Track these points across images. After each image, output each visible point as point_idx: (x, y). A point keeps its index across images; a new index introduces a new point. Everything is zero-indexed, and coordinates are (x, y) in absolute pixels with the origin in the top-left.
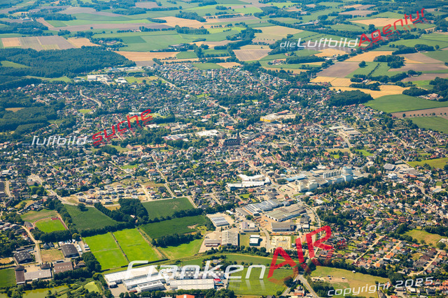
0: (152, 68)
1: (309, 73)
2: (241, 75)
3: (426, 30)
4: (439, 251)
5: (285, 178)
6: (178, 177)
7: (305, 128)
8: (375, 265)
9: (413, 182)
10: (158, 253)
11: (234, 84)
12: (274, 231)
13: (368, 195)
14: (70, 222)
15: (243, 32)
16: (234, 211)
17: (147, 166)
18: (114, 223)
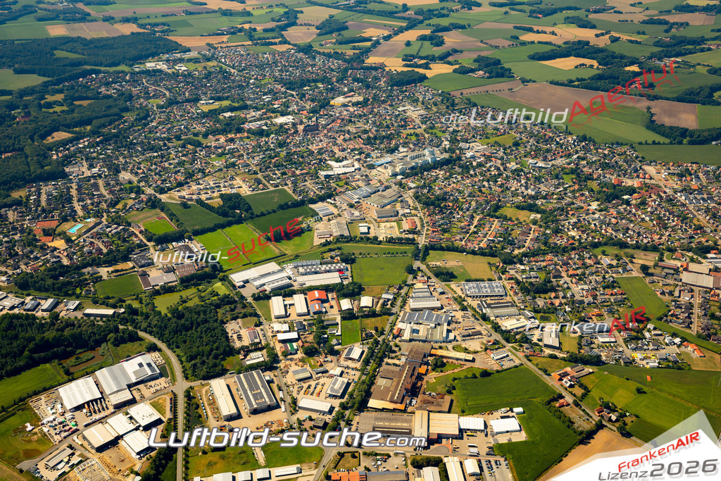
0: (208, 53)
1: (362, 54)
2: (297, 57)
3: (453, 8)
4: (533, 227)
5: (372, 162)
6: (270, 167)
7: (376, 110)
8: (481, 245)
9: (491, 161)
10: (274, 249)
11: (293, 67)
12: (379, 217)
13: (455, 176)
14: (178, 221)
15: (286, 13)
16: (335, 200)
17: (234, 157)
18: (222, 220)
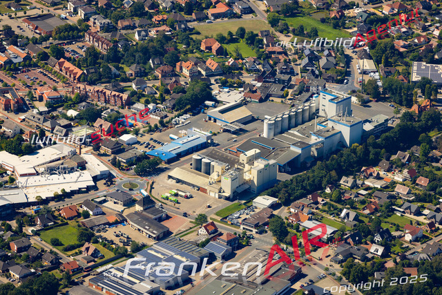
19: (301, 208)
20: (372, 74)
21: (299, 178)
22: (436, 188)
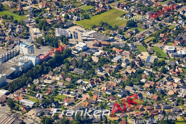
19: (19, 94)
20: (39, 34)
21: (16, 81)
22: (74, 82)
